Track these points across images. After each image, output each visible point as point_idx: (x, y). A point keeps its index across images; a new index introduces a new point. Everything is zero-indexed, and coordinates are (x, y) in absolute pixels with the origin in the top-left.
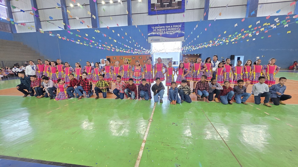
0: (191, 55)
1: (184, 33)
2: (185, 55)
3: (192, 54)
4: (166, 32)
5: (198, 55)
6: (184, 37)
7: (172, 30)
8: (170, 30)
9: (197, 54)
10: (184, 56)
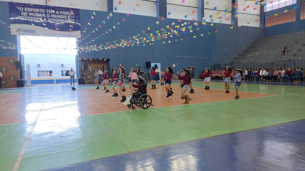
0: (93, 59)
1: (80, 24)
2: (85, 59)
3: (95, 58)
4: (47, 20)
5: (105, 60)
6: (79, 32)
7: (60, 19)
8: (56, 18)
9: (103, 59)
10: (83, 61)
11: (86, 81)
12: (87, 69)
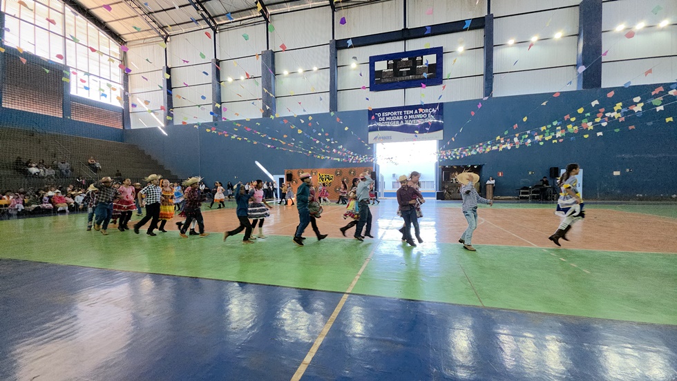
1: (443, 122)
3: (462, 164)
4: (404, 122)
5: (475, 167)
6: (442, 131)
7: (418, 119)
8: (413, 119)
11: (447, 196)
12: (449, 179)
